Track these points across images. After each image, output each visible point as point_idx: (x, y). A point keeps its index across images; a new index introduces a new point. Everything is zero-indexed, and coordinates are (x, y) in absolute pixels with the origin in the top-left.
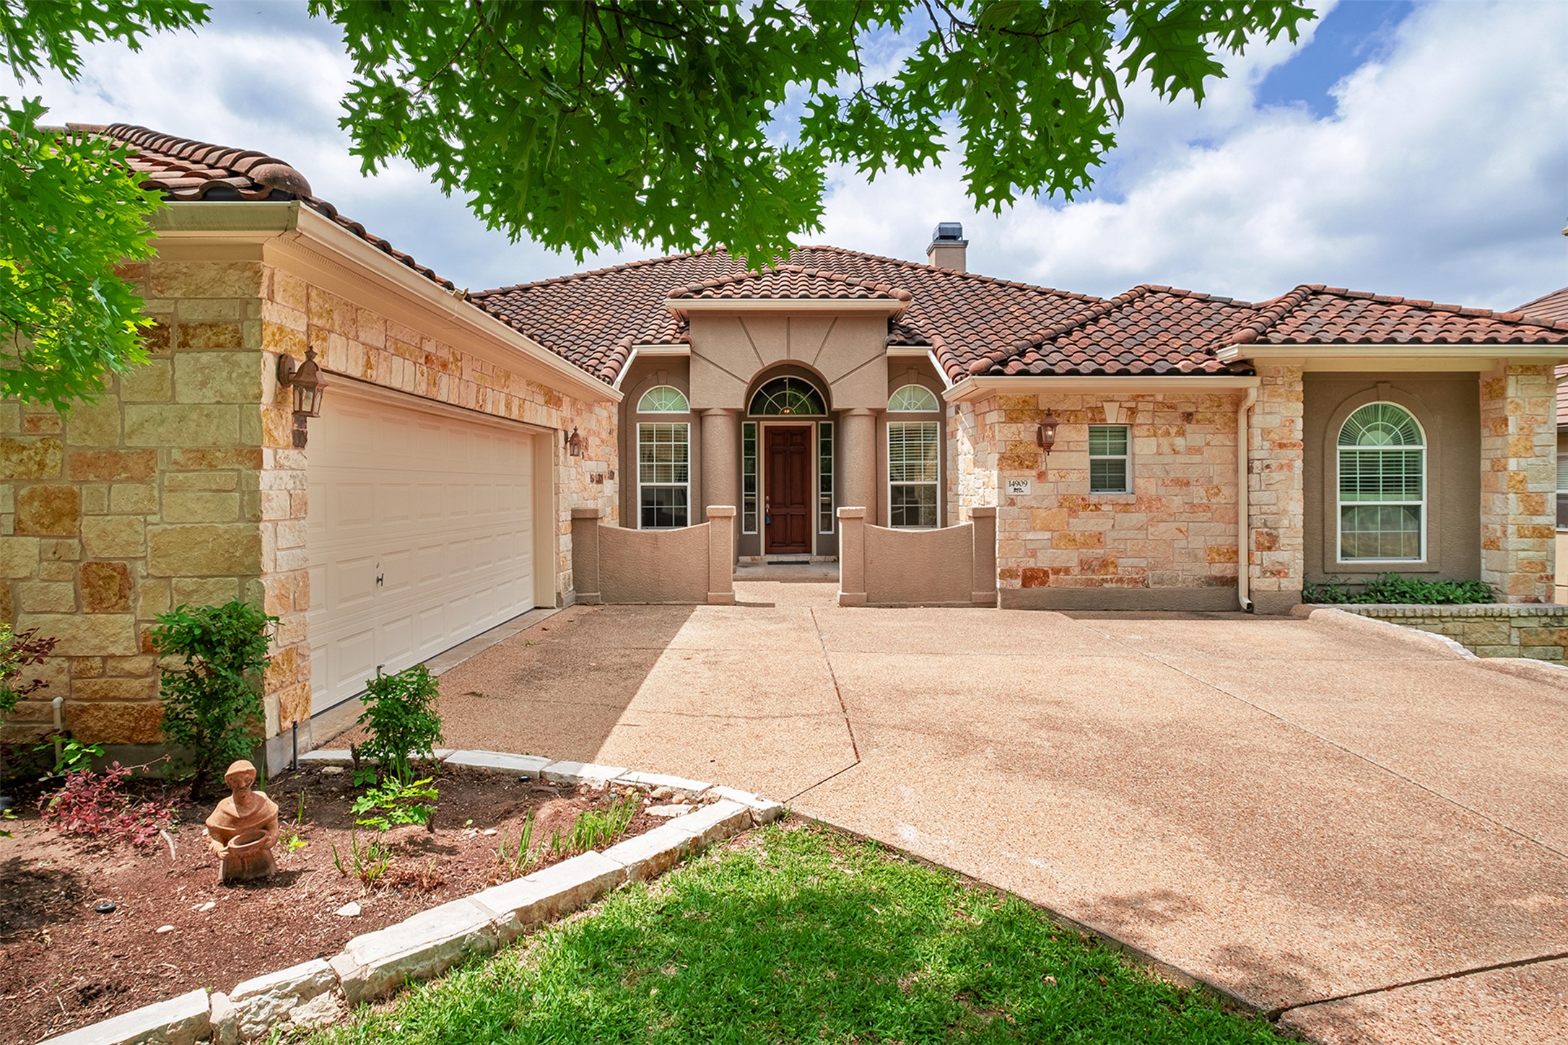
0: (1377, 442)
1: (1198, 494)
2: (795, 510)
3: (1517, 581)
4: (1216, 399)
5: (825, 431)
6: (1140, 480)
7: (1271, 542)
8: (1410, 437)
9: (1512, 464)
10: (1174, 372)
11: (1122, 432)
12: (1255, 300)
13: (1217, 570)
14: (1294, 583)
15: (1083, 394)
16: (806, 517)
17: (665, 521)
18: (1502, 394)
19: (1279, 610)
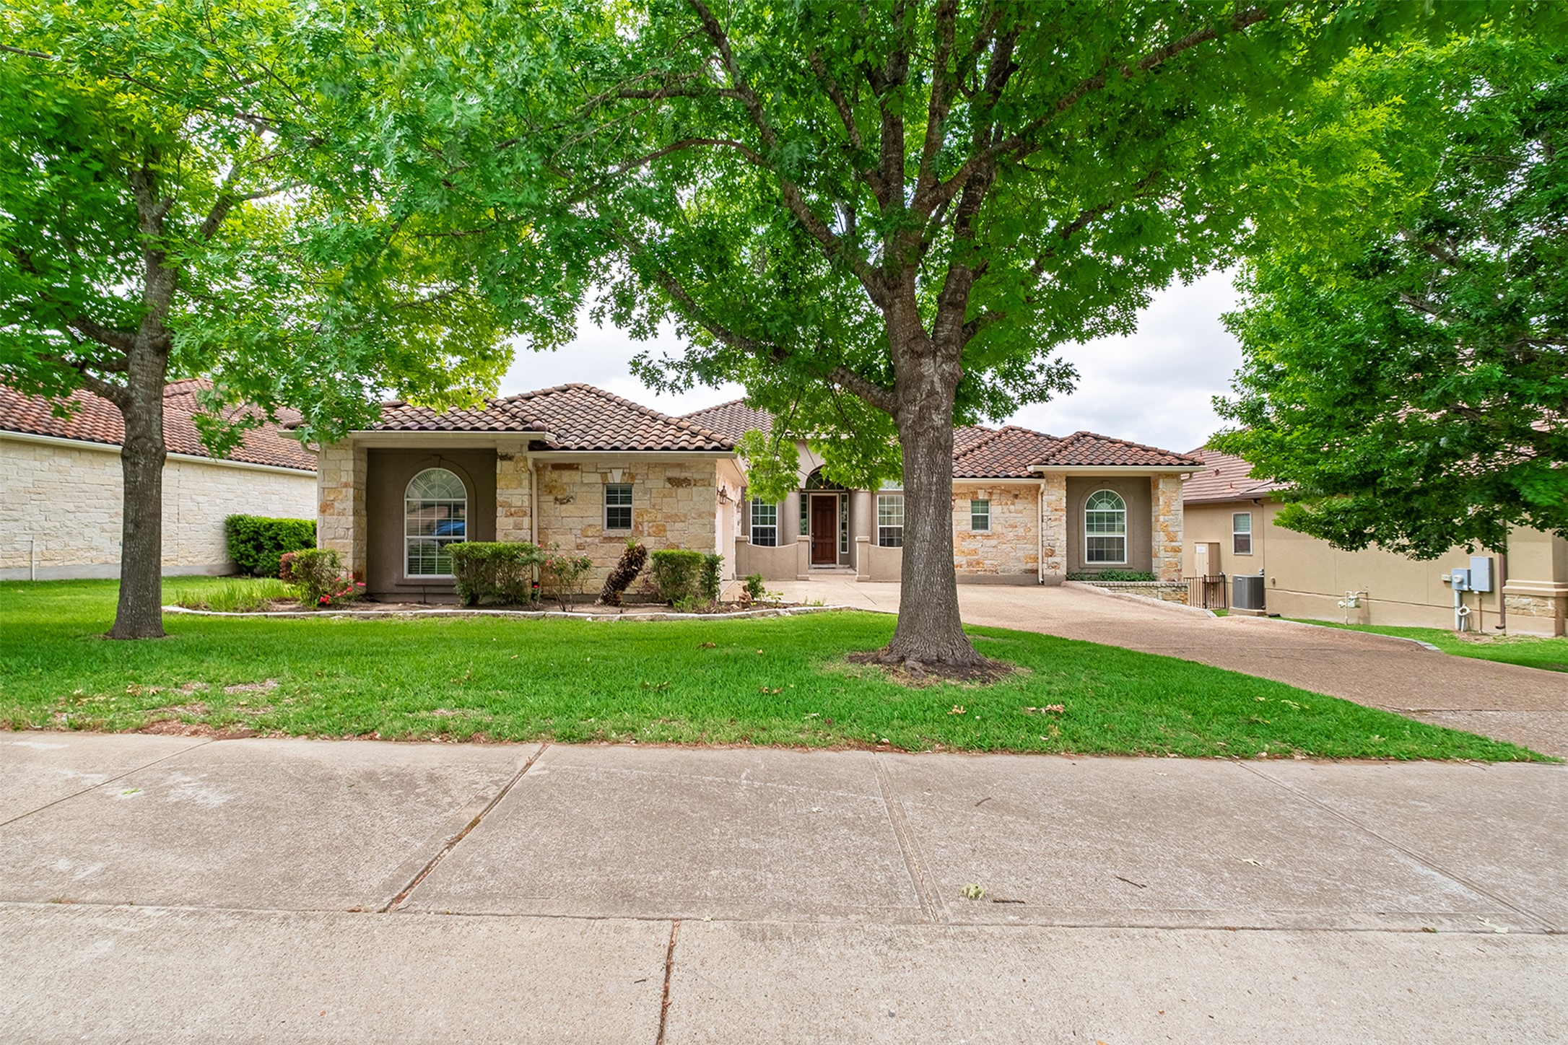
0: (1104, 508)
1: (1021, 531)
2: (828, 541)
3: (1164, 572)
4: (1028, 487)
5: (844, 499)
6: (994, 526)
7: (1051, 553)
8: (1119, 505)
9: (1161, 518)
10: (1008, 477)
11: (986, 503)
12: (1060, 436)
13: (1029, 566)
14: (1062, 571)
15: (968, 486)
16: (834, 545)
17: (764, 543)
18: (1157, 487)
19: (1055, 583)
